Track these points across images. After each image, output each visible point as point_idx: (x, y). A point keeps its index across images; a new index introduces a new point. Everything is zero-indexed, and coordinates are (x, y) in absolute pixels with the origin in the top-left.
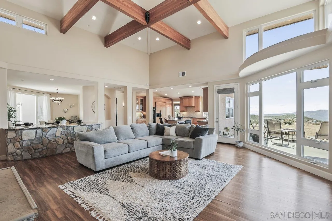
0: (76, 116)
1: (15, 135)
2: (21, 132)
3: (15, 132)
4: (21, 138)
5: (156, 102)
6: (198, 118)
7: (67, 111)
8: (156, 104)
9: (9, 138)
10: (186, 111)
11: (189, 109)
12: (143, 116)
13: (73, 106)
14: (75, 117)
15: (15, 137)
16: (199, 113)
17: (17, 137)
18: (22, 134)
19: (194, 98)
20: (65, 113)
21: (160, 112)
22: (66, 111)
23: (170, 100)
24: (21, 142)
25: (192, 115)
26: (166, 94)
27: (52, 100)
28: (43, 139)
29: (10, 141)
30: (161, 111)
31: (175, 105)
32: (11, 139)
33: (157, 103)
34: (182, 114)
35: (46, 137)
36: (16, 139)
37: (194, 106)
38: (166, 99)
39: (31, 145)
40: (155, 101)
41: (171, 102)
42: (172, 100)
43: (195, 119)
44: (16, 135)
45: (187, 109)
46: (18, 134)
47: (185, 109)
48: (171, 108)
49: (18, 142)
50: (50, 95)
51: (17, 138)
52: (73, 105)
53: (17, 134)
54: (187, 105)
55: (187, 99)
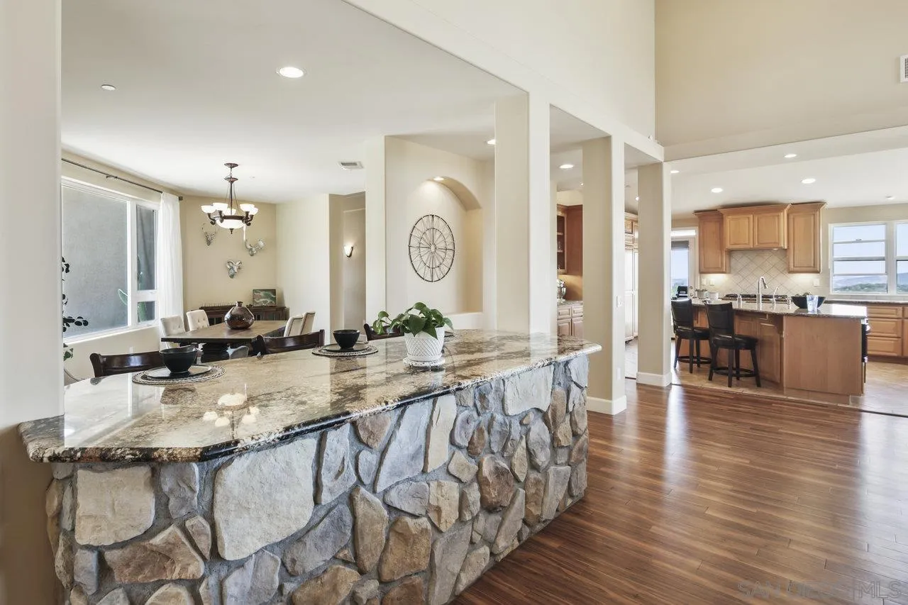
0: (274, 291)
1: (144, 508)
2: (212, 480)
3: (154, 482)
4: (205, 544)
7: (239, 268)
9: (89, 547)
10: (729, 270)
12: (564, 290)
13: (260, 249)
14: (267, 296)
15: (150, 533)
17: (172, 531)
18: (218, 497)
19: (785, 213)
20: (232, 276)
22: (236, 269)
24: (212, 580)
27: (209, 215)
28: (361, 508)
29: (104, 569)
32: (109, 556)
35: (374, 492)
36: (165, 556)
37: (784, 245)
39: (281, 588)
44: (164, 516)
46: (184, 501)
47: (725, 259)
49: (179, 582)
50: (180, 199)
51: (172, 546)
52: (261, 244)
53: (172, 502)
54: (747, 242)
55: (749, 218)
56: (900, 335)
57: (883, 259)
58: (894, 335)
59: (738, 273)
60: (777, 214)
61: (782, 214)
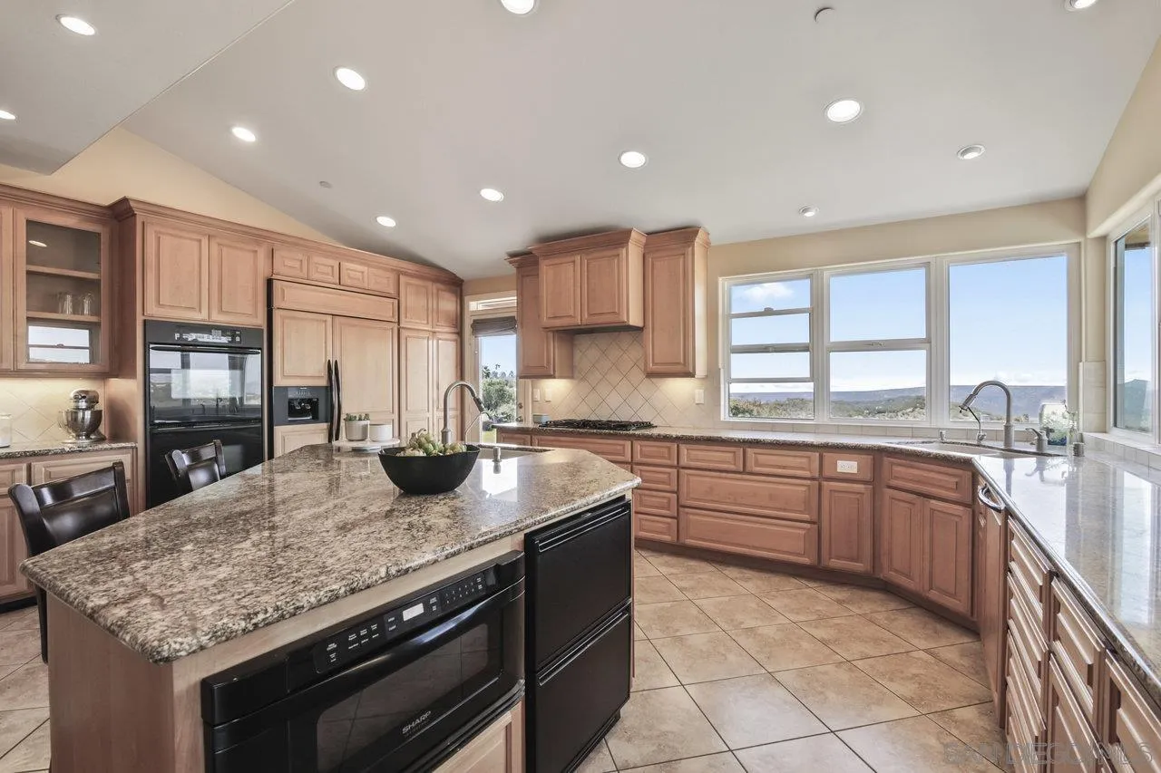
5: (269, 283)
6: (679, 439)
8: (277, 302)
10: (570, 373)
11: (588, 352)
16: (679, 389)
19: (633, 253)
21: (323, 382)
23: (436, 280)
25: (614, 406)
26: (386, 222)
30: (333, 371)
31: (485, 325)
33: (287, 296)
34: (538, 397)
37: (635, 319)
38: (399, 273)
40: (264, 271)
41: (448, 304)
42: (456, 285)
43: (651, 447)
45: (578, 355)
47: (555, 351)
48: (448, 349)
54: (572, 313)
55: (574, 262)
56: (815, 518)
57: (804, 348)
58: (806, 517)
59: (583, 379)
60: (614, 252)
61: (624, 250)
